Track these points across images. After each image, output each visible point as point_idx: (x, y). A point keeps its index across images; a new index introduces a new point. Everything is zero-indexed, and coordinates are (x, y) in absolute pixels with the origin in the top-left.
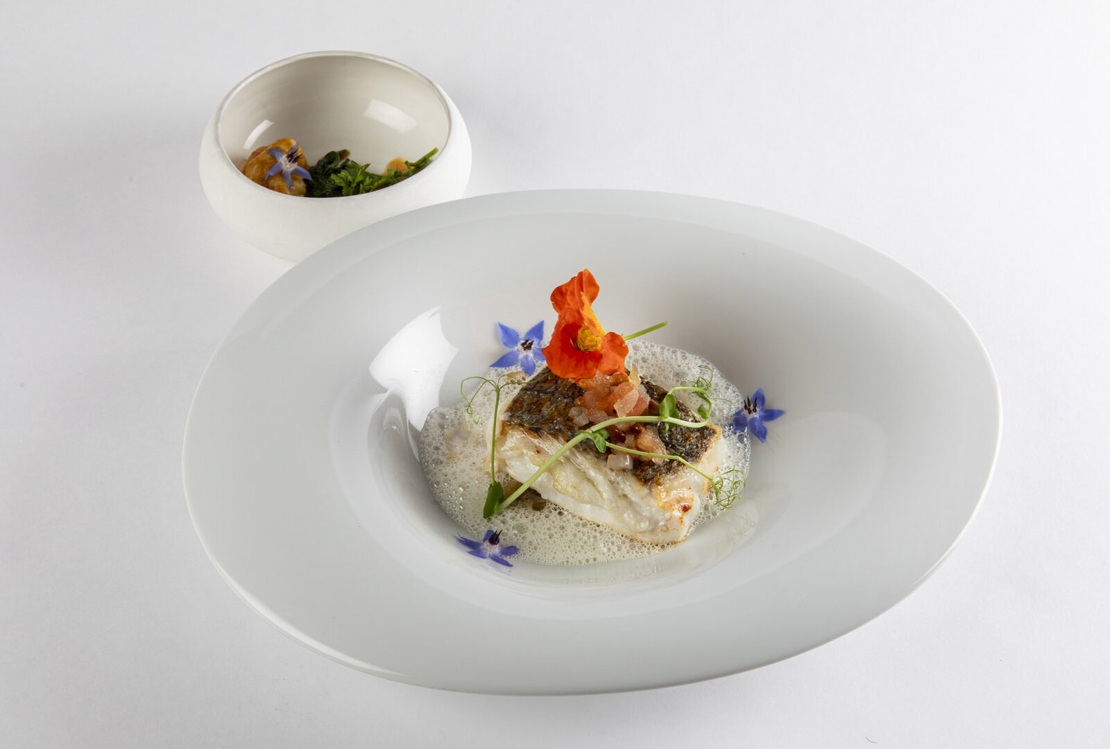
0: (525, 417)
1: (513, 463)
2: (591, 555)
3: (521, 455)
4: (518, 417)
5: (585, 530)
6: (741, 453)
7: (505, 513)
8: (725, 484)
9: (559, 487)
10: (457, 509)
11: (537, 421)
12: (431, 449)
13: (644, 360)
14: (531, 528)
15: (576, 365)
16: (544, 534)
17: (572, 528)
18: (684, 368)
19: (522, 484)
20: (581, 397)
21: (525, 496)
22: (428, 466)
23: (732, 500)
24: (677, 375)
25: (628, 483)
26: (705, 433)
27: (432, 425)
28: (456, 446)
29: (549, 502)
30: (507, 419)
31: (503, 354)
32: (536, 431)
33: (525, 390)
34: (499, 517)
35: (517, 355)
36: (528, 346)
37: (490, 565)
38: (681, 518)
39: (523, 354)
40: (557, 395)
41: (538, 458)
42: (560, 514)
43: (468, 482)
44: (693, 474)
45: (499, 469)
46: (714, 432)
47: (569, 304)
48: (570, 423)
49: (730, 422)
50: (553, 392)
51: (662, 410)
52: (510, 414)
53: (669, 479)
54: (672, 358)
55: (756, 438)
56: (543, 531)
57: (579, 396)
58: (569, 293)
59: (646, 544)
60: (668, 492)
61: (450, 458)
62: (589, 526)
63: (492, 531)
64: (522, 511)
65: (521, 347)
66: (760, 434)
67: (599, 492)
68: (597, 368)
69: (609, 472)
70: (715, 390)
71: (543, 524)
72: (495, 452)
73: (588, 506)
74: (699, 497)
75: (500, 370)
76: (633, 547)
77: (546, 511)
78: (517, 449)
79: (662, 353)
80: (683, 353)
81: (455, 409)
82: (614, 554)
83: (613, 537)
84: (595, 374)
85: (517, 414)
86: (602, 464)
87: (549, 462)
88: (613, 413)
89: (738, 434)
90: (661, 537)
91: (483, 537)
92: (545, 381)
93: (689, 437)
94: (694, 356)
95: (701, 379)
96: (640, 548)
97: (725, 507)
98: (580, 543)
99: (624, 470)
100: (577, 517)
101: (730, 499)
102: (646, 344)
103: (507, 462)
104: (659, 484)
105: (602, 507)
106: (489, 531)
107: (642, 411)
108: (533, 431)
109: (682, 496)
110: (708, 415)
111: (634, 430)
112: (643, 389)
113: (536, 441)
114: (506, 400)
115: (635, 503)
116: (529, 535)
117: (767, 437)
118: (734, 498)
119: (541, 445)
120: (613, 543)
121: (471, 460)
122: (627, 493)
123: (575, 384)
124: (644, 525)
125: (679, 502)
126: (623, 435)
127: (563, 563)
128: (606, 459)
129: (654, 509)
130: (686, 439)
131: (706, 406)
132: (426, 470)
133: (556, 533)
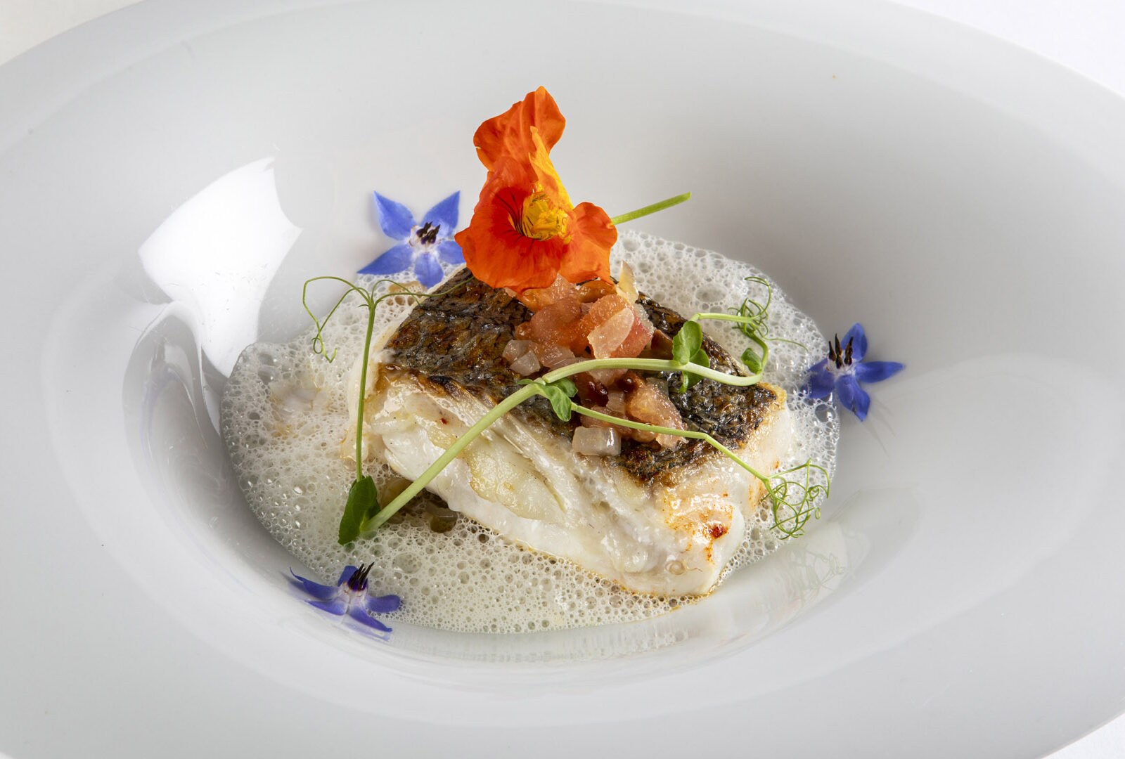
0: (420, 356)
1: (397, 443)
2: (537, 615)
3: (413, 428)
4: (408, 357)
5: (529, 568)
6: (821, 440)
7: (379, 536)
8: (790, 492)
9: (483, 488)
10: (289, 527)
11: (444, 366)
12: (244, 418)
13: (644, 268)
14: (427, 564)
15: (519, 265)
16: (452, 574)
17: (504, 565)
18: (718, 283)
19: (412, 482)
20: (526, 324)
21: (418, 507)
22: (237, 447)
23: (804, 522)
24: (704, 296)
25: (610, 481)
26: (755, 397)
27: (247, 373)
28: (290, 414)
29: (462, 516)
30: (387, 361)
31: (384, 251)
32: (441, 382)
33: (423, 309)
34: (368, 543)
35: (409, 253)
36: (428, 236)
37: (349, 625)
38: (707, 549)
39: (419, 250)
40: (481, 319)
41: (443, 433)
42: (483, 538)
43: (313, 478)
44: (731, 470)
45: (370, 453)
46: (773, 396)
47: (507, 152)
48: (505, 371)
49: (802, 382)
50: (474, 314)
51: (677, 350)
52: (393, 352)
53: (688, 476)
54: (696, 265)
55: (850, 415)
56: (449, 569)
57: (523, 322)
58: (508, 131)
59: (641, 597)
60: (685, 498)
61: (279, 435)
62: (535, 561)
63: (354, 567)
64: (412, 532)
65: (416, 237)
66: (858, 405)
67: (556, 497)
68: (558, 268)
69: (576, 460)
70: (774, 324)
71: (450, 557)
72: (364, 423)
73: (535, 524)
74: (743, 512)
75: (376, 278)
76: (617, 602)
77: (455, 534)
78: (406, 415)
79: (678, 256)
80: (717, 257)
81: (290, 347)
82: (582, 613)
83: (580, 582)
84: (553, 281)
85: (406, 353)
86: (564, 444)
87: (463, 439)
88: (588, 352)
89: (815, 405)
90: (670, 585)
91: (338, 578)
92: (461, 294)
93: (727, 402)
94: (737, 263)
95: (748, 304)
96: (630, 604)
97: (790, 533)
98: (519, 593)
99: (604, 457)
100: (514, 546)
101: (801, 519)
102: (649, 239)
103: (386, 441)
104: (669, 484)
105: (561, 526)
106: (348, 568)
107: (641, 349)
108: (436, 382)
109: (710, 508)
110: (762, 365)
111: (625, 384)
112: (642, 312)
113: (441, 401)
114: (386, 329)
115: (624, 519)
116: (423, 576)
117: (870, 414)
118: (807, 518)
119: (450, 409)
120: (579, 595)
121: (319, 439)
122: (607, 499)
123: (515, 301)
124: (640, 561)
125: (704, 518)
126: (603, 392)
127: (485, 628)
128: (571, 437)
129: (657, 530)
130: (721, 406)
131: (758, 351)
132: (232, 455)
133: (474, 573)
